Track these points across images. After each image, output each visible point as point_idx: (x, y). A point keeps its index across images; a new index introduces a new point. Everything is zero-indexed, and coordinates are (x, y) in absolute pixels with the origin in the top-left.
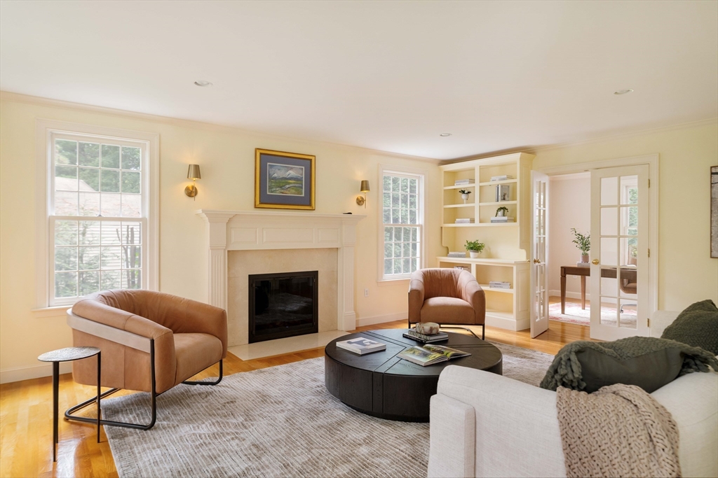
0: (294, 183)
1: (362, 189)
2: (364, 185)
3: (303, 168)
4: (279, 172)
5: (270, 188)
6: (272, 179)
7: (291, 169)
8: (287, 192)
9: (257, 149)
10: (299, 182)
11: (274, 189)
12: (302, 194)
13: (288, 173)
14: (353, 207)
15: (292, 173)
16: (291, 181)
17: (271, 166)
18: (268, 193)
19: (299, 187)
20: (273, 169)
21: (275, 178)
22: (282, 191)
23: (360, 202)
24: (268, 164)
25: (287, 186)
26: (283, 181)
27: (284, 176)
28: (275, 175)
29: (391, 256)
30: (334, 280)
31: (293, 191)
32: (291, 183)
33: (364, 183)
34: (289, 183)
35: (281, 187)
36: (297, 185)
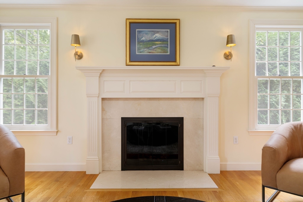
0: (160, 44)
1: (227, 43)
2: (230, 40)
3: (169, 30)
4: (146, 35)
5: (139, 49)
6: (140, 42)
7: (158, 32)
8: (154, 52)
9: (127, 19)
10: (165, 43)
11: (143, 50)
12: (167, 52)
13: (155, 36)
14: (222, 62)
15: (158, 36)
16: (157, 43)
17: (139, 32)
18: (137, 53)
19: (165, 47)
20: (141, 34)
21: (143, 41)
22: (150, 51)
23: (228, 57)
24: (137, 30)
25: (154, 47)
26: (150, 43)
27: (151, 39)
28: (143, 38)
29: (267, 108)
30: (199, 126)
31: (160, 50)
32: (157, 44)
33: (230, 37)
34: (155, 44)
35: (148, 48)
36: (163, 45)
